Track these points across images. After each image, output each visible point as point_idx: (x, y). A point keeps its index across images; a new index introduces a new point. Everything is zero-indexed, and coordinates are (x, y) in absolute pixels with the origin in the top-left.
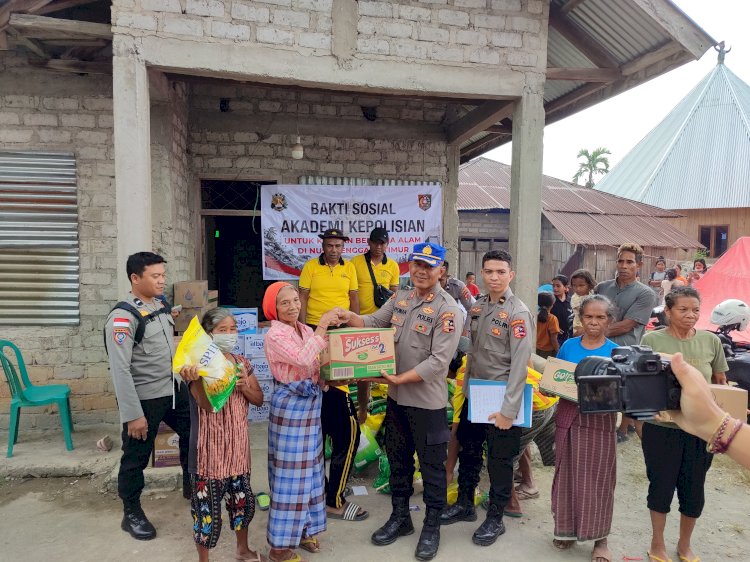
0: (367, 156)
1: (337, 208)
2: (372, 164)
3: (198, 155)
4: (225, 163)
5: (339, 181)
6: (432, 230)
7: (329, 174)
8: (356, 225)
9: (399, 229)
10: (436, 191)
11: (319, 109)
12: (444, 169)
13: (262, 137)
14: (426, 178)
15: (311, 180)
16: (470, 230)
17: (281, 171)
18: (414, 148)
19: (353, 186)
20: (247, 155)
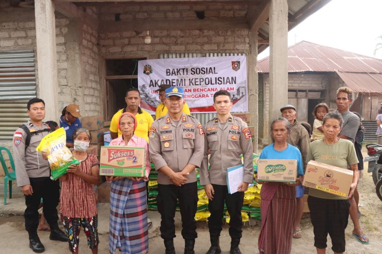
0: (199, 40)
1: (181, 72)
2: (202, 44)
3: (103, 46)
4: (117, 49)
5: (182, 55)
6: (241, 83)
7: (177, 52)
8: (193, 81)
9: (220, 83)
10: (243, 59)
11: (170, 15)
12: (248, 45)
13: (138, 33)
14: (236, 51)
15: (166, 56)
16: (293, 85)
17: (149, 52)
18: (228, 34)
19: (191, 58)
20: (129, 44)
